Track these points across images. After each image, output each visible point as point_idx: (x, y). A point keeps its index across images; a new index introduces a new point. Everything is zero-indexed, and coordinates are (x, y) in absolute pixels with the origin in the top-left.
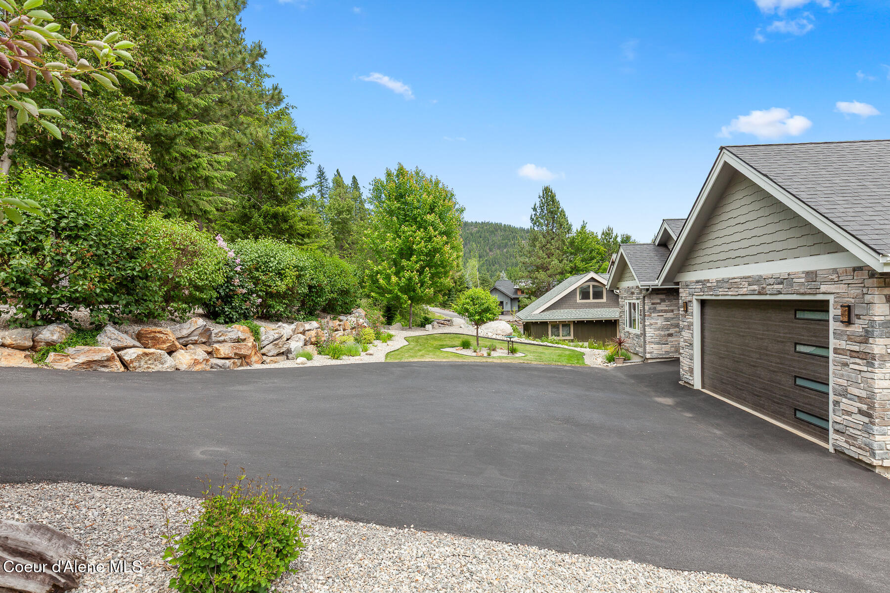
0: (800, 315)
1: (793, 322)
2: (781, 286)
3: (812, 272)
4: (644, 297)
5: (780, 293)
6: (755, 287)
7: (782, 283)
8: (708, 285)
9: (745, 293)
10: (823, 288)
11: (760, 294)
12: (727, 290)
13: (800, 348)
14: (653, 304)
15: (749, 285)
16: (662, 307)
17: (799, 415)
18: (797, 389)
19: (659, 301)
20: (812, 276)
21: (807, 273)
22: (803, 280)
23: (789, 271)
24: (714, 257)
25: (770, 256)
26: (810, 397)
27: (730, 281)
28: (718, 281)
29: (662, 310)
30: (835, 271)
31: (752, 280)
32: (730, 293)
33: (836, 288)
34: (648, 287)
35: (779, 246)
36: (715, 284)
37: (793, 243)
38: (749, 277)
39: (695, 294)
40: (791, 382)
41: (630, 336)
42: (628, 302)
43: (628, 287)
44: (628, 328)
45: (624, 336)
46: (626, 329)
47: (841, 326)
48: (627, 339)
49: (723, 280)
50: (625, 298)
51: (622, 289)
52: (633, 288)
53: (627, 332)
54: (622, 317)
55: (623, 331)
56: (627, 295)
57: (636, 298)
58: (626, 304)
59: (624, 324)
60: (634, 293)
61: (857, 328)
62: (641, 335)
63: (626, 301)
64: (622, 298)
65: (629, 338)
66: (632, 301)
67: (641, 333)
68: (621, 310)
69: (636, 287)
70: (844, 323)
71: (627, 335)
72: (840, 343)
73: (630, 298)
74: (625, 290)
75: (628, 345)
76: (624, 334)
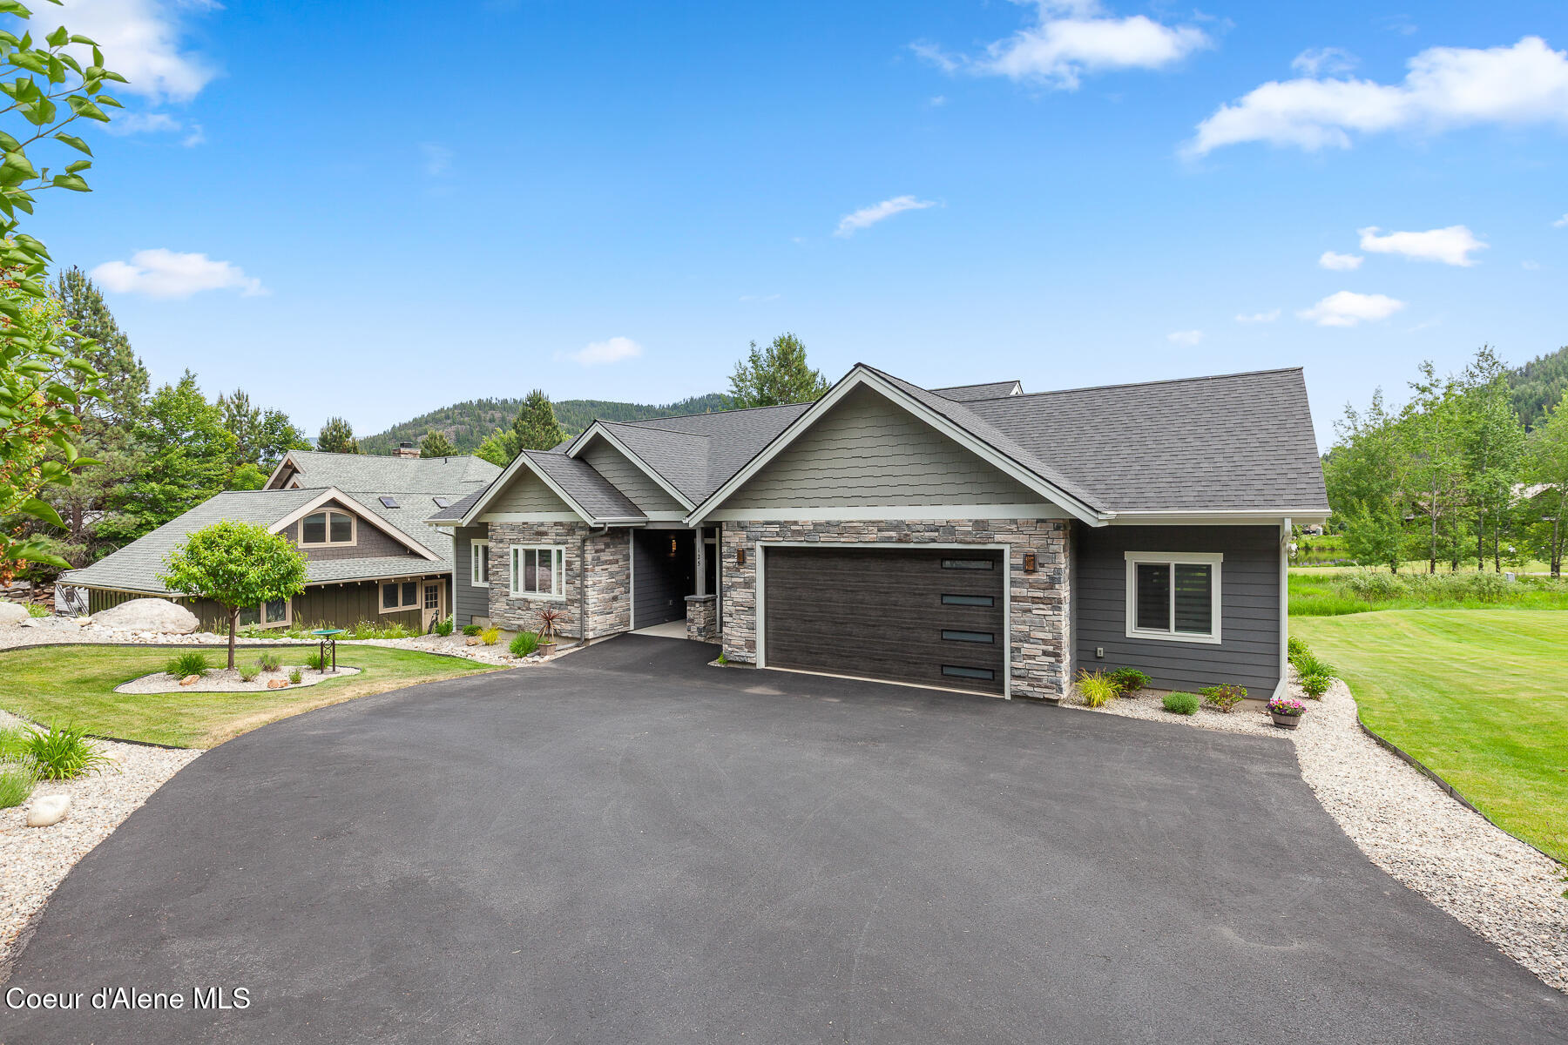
0: (947, 564)
1: (939, 573)
2: (937, 534)
3: (983, 521)
4: (584, 541)
5: (934, 541)
6: (893, 534)
7: (937, 530)
8: (793, 528)
9: (872, 540)
10: (998, 537)
11: (900, 541)
12: (836, 535)
13: (949, 600)
14: (597, 551)
15: (879, 531)
16: (605, 556)
17: (947, 671)
18: (944, 644)
19: (603, 547)
20: (981, 525)
21: (976, 522)
22: (970, 529)
23: (948, 519)
24: (808, 494)
25: (914, 500)
26: (964, 650)
27: (842, 525)
28: (815, 525)
29: (606, 561)
30: (1014, 521)
31: (881, 526)
32: (842, 540)
33: (1014, 538)
34: (602, 526)
36: (810, 528)
37: (954, 490)
38: (879, 522)
39: (763, 539)
40: (936, 637)
41: (532, 606)
42: (521, 548)
43: (524, 523)
44: (521, 593)
45: (508, 607)
46: (513, 595)
47: (1020, 575)
48: (519, 611)
49: (828, 523)
50: (513, 541)
51: (501, 526)
52: (542, 524)
53: (517, 600)
54: (500, 574)
55: (504, 599)
56: (521, 536)
57: (552, 541)
58: (516, 551)
59: (507, 586)
60: (545, 534)
61: (1041, 576)
62: (569, 603)
63: (513, 547)
64: (501, 541)
65: (527, 610)
66: (537, 548)
67: (569, 600)
68: (496, 563)
69: (556, 524)
70: (1027, 572)
71: (517, 604)
72: (1017, 591)
73: (531, 542)
74: (513, 527)
75: (521, 622)
76: (508, 605)
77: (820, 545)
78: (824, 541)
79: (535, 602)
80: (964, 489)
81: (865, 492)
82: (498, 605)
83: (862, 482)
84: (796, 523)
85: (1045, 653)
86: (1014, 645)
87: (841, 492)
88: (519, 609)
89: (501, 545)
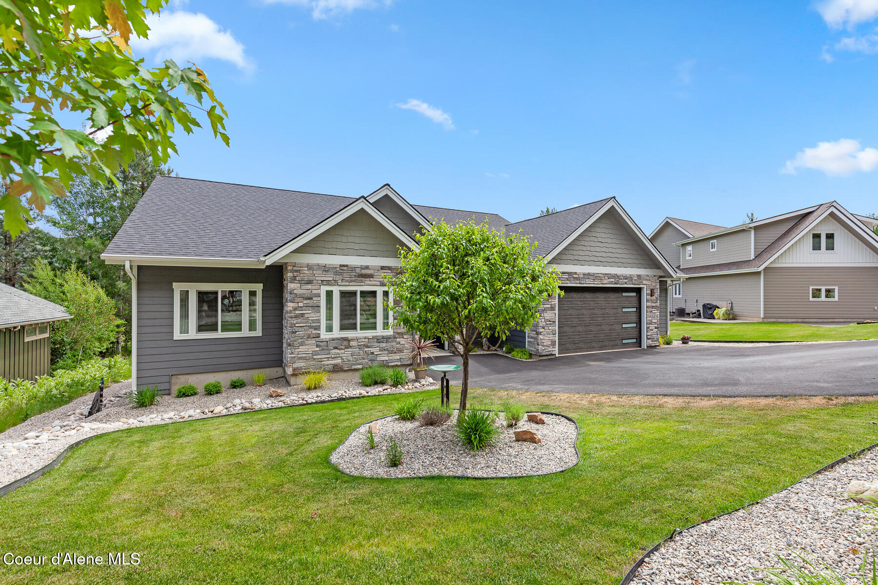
0: (624, 294)
1: (621, 298)
2: (627, 280)
5: (626, 283)
6: (613, 280)
8: (574, 276)
9: (607, 283)
10: (644, 282)
11: (616, 284)
12: (592, 281)
13: (624, 310)
15: (608, 278)
17: (624, 341)
18: (623, 330)
20: (639, 276)
24: (580, 258)
26: (629, 331)
28: (584, 274)
30: (648, 276)
31: (610, 276)
32: (595, 283)
33: (648, 283)
35: (627, 261)
36: (582, 276)
37: (630, 261)
38: (608, 274)
40: (620, 326)
41: (352, 343)
42: (336, 290)
43: (341, 266)
44: (337, 333)
45: (318, 349)
46: (324, 335)
47: (649, 297)
48: (337, 351)
49: (589, 274)
50: (328, 283)
51: (310, 267)
52: (367, 267)
53: (333, 340)
54: (306, 316)
55: (313, 341)
56: (337, 278)
57: (378, 283)
58: (329, 294)
59: (318, 328)
60: (371, 276)
61: (654, 298)
62: (397, 336)
63: (324, 289)
64: (309, 282)
65: (347, 348)
66: (359, 289)
67: (398, 333)
68: (301, 304)
69: (383, 268)
70: (652, 295)
71: (332, 345)
72: (649, 304)
73: (351, 284)
74: (326, 269)
75: (339, 361)
76: (317, 346)
77: (585, 285)
78: (589, 283)
79: (357, 339)
80: (634, 261)
81: (603, 259)
82: (302, 349)
83: (601, 254)
84: (576, 273)
85: (656, 328)
86: (648, 326)
87: (593, 258)
88: (336, 348)
89: (309, 287)
